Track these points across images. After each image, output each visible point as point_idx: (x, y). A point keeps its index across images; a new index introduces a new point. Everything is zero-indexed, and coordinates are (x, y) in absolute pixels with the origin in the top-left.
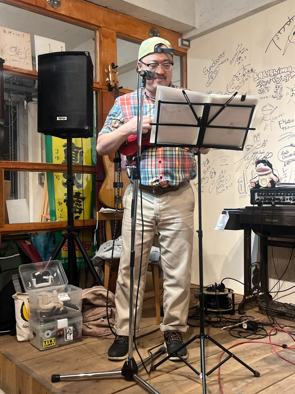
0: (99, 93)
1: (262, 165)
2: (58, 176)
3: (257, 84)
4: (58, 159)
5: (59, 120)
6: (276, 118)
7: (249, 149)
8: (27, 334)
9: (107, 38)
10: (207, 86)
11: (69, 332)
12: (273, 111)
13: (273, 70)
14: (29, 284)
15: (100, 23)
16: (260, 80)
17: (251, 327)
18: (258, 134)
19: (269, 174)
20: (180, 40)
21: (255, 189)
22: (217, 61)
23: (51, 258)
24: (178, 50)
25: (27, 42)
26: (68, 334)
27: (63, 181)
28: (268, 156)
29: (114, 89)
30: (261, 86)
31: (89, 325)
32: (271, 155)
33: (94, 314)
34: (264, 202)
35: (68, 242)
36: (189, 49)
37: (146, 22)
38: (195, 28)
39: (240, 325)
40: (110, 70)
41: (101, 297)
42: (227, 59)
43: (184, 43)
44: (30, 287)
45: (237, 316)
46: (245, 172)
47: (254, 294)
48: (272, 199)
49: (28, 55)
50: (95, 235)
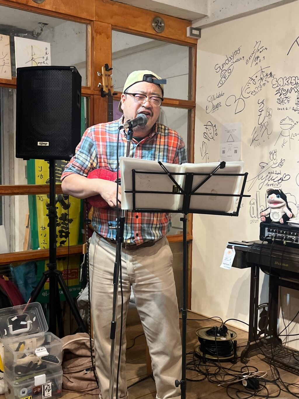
0: (90, 99)
1: (274, 197)
2: (41, 198)
3: (276, 91)
4: (42, 177)
5: (40, 145)
6: (296, 134)
7: (264, 167)
8: (2, 387)
9: (100, 34)
10: (219, 86)
11: (47, 389)
12: (292, 126)
13: (295, 77)
14: (5, 331)
15: (92, 17)
16: (280, 87)
17: (252, 385)
18: (275, 151)
19: (283, 207)
20: (188, 29)
21: (265, 224)
22: (232, 58)
23: (30, 299)
24: (186, 41)
25: (5, 45)
26: (46, 390)
27: (47, 202)
28: (285, 178)
29: (107, 96)
30: (281, 95)
31: (70, 377)
32: (288, 177)
33: (77, 365)
34: (275, 240)
36: (199, 39)
37: (148, 10)
38: (207, 16)
39: (239, 382)
40: (103, 73)
41: (84, 346)
42: (243, 57)
43: (193, 33)
44: (6, 335)
46: (258, 193)
47: (260, 339)
48: (284, 238)
49: (6, 61)
50: (81, 270)
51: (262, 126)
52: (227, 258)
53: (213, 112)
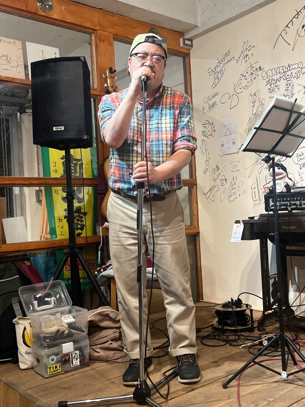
0: (98, 99)
2: (56, 191)
3: (267, 82)
4: (56, 172)
5: (56, 130)
8: (31, 361)
9: (103, 41)
10: (213, 87)
11: (75, 357)
13: (283, 67)
14: (30, 307)
15: (96, 26)
16: (269, 78)
19: (284, 178)
20: (181, 40)
21: (270, 195)
22: (223, 60)
23: (53, 278)
24: (180, 50)
25: (18, 49)
26: (74, 358)
27: (62, 196)
28: (282, 159)
30: (271, 85)
31: (97, 348)
33: (102, 337)
34: (279, 208)
35: (71, 261)
36: (191, 49)
37: (144, 22)
38: (198, 26)
39: (259, 342)
40: (108, 76)
41: (107, 318)
42: (233, 58)
43: (186, 43)
44: (32, 310)
45: (256, 333)
46: (258, 177)
47: (274, 309)
48: (288, 205)
49: (20, 63)
50: (99, 252)
51: (256, 115)
52: (236, 232)
53: (209, 112)
